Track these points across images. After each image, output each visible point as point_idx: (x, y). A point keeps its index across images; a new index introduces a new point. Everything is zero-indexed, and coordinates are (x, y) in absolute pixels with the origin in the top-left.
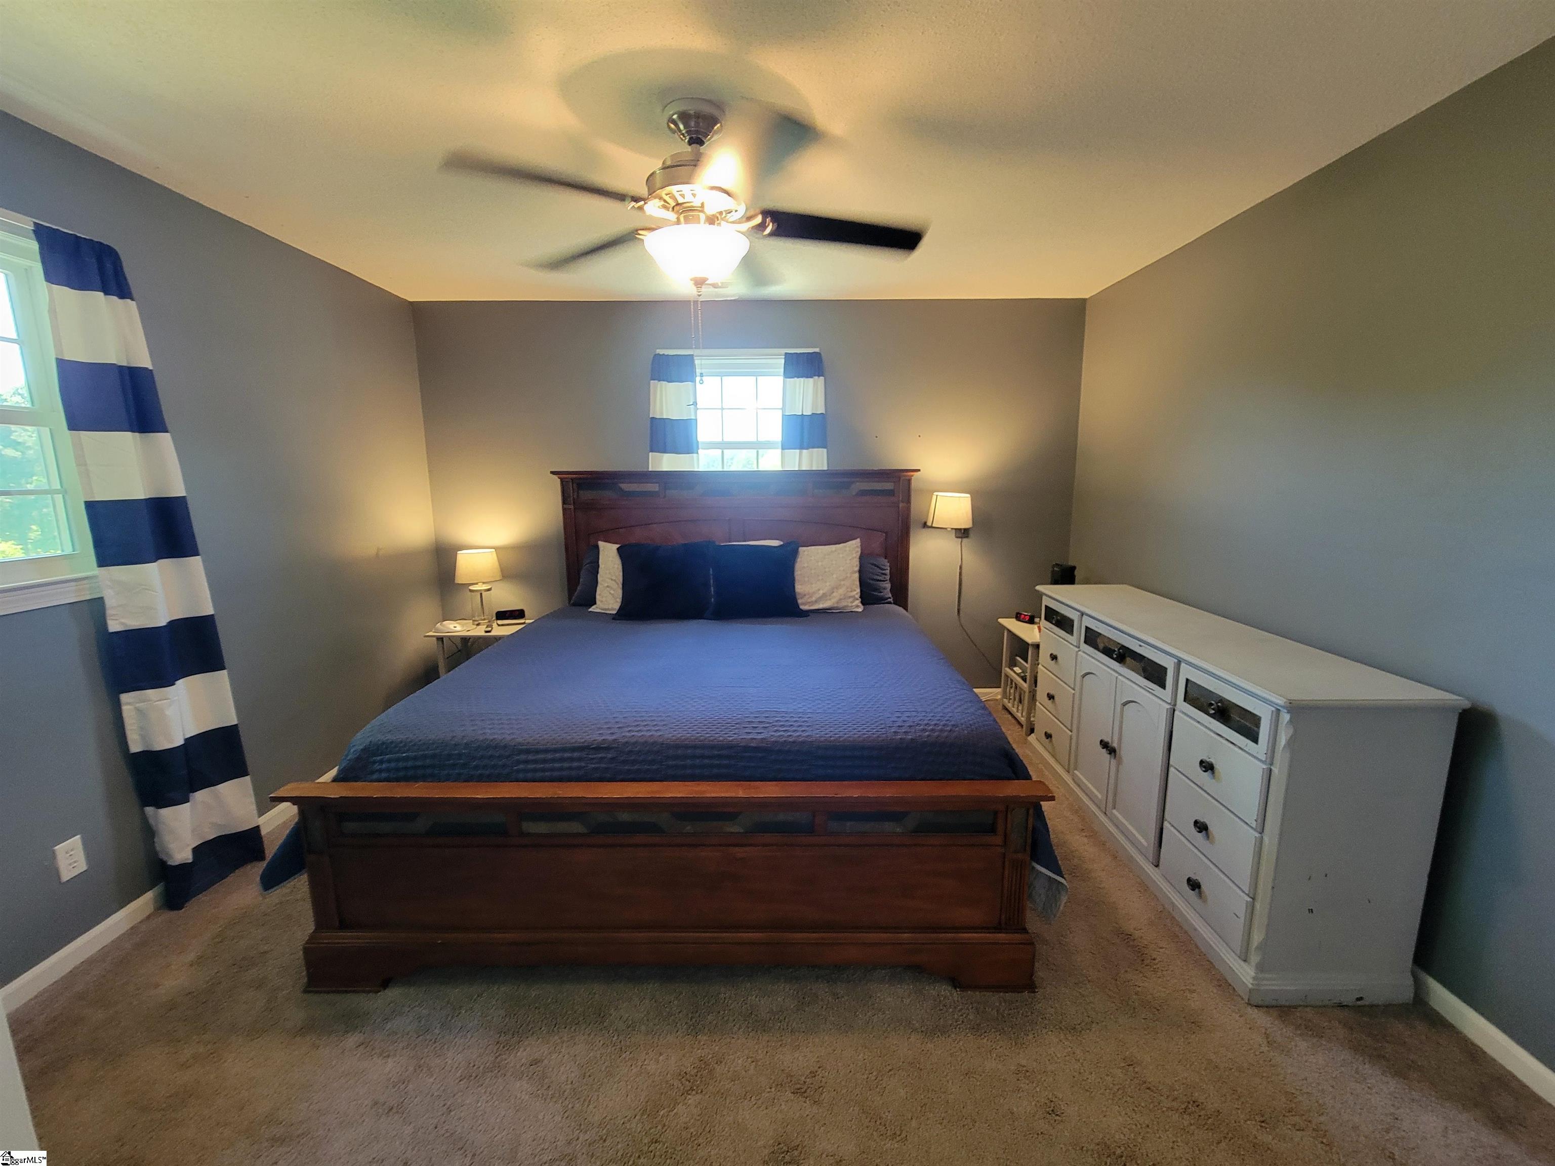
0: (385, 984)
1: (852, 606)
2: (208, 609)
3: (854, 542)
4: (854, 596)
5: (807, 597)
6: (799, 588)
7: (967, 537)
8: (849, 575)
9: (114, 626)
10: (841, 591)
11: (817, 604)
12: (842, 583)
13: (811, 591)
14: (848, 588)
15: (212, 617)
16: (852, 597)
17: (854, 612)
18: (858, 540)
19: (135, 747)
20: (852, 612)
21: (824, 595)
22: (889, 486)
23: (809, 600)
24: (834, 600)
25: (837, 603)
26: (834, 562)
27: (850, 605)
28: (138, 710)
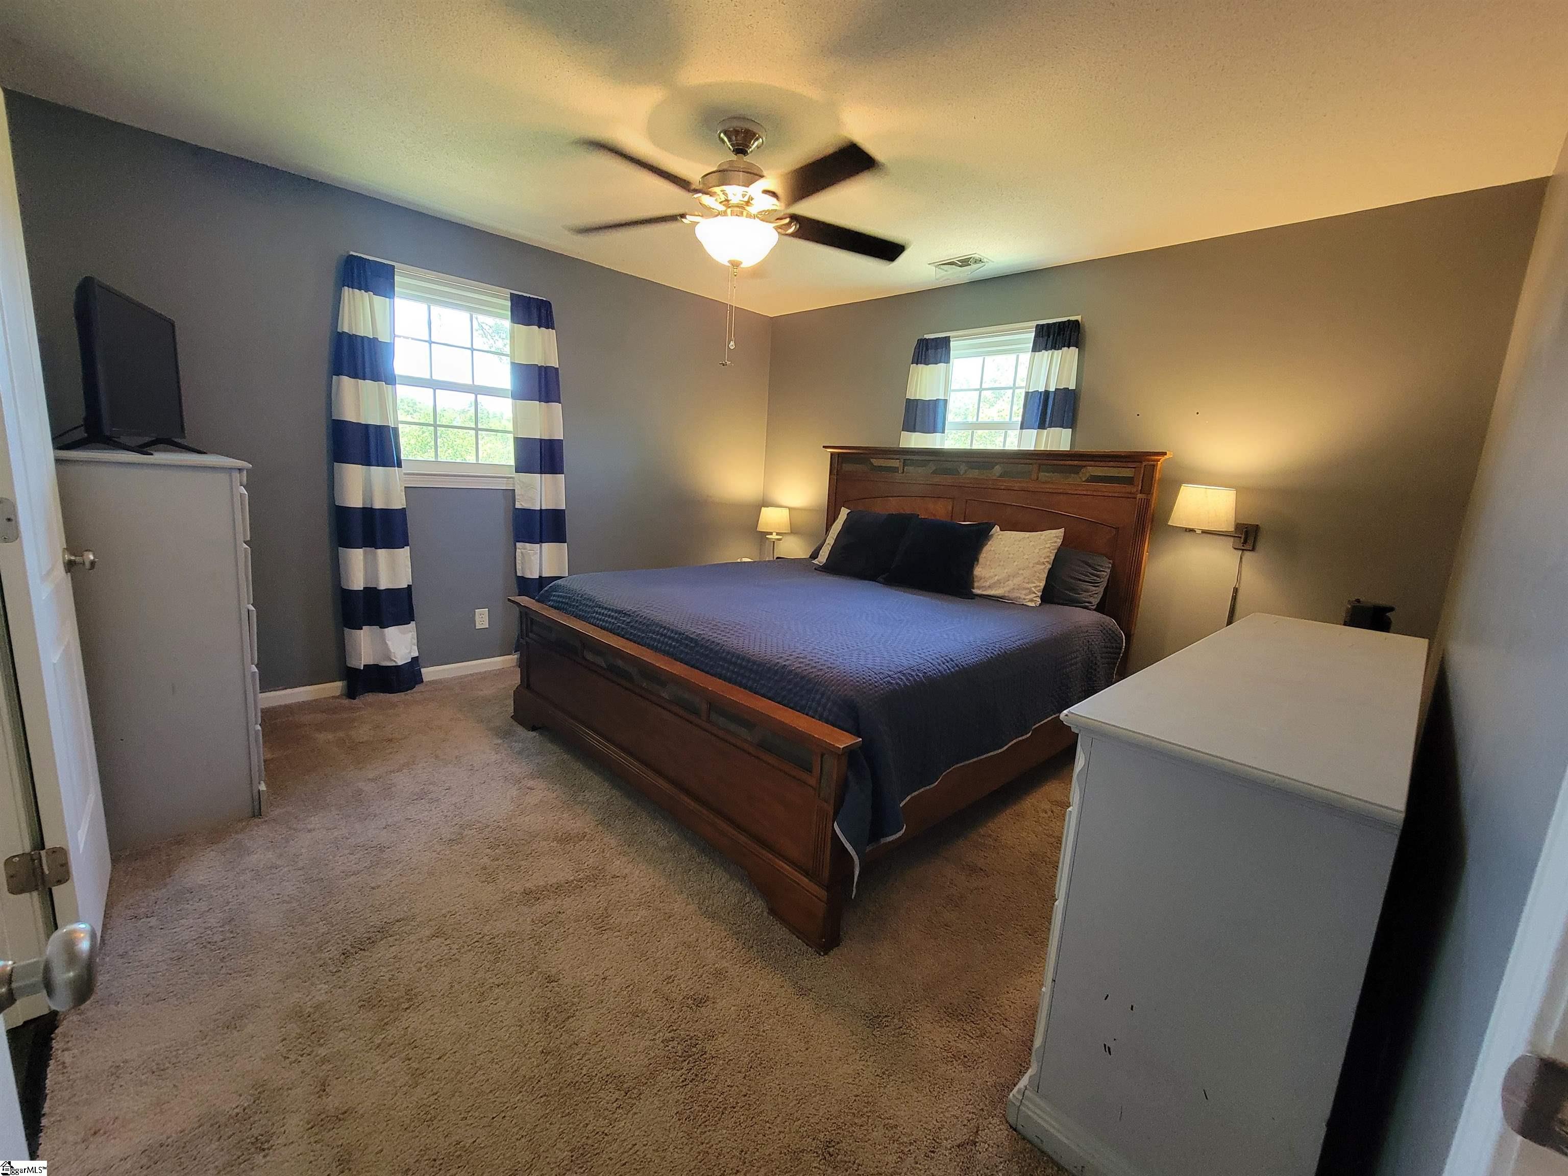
0: (534, 729)
1: (1024, 599)
2: (563, 507)
3: (1054, 532)
4: (1030, 589)
5: (982, 581)
6: (978, 571)
7: (1253, 549)
8: (1031, 565)
9: (518, 506)
10: (1017, 581)
11: (990, 590)
12: (1021, 572)
13: (987, 576)
14: (1025, 578)
15: (563, 511)
16: (1028, 589)
17: (1025, 605)
18: (1062, 530)
19: (519, 574)
20: (1023, 605)
21: (999, 581)
22: (1127, 473)
23: (984, 585)
24: (1007, 589)
25: (1009, 592)
26: (1021, 549)
27: (1022, 596)
28: (522, 553)
